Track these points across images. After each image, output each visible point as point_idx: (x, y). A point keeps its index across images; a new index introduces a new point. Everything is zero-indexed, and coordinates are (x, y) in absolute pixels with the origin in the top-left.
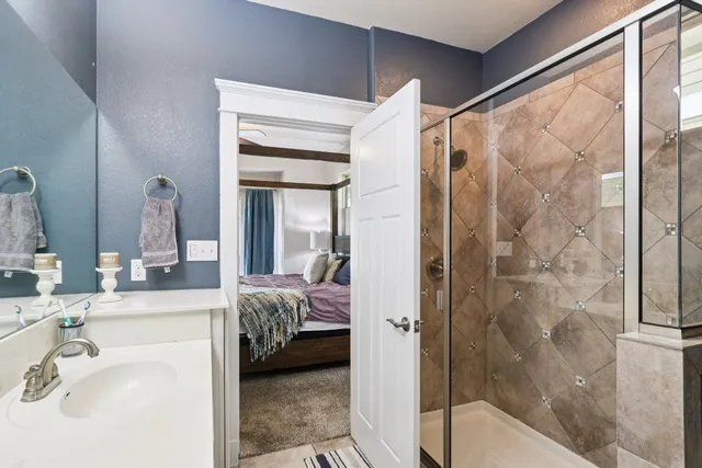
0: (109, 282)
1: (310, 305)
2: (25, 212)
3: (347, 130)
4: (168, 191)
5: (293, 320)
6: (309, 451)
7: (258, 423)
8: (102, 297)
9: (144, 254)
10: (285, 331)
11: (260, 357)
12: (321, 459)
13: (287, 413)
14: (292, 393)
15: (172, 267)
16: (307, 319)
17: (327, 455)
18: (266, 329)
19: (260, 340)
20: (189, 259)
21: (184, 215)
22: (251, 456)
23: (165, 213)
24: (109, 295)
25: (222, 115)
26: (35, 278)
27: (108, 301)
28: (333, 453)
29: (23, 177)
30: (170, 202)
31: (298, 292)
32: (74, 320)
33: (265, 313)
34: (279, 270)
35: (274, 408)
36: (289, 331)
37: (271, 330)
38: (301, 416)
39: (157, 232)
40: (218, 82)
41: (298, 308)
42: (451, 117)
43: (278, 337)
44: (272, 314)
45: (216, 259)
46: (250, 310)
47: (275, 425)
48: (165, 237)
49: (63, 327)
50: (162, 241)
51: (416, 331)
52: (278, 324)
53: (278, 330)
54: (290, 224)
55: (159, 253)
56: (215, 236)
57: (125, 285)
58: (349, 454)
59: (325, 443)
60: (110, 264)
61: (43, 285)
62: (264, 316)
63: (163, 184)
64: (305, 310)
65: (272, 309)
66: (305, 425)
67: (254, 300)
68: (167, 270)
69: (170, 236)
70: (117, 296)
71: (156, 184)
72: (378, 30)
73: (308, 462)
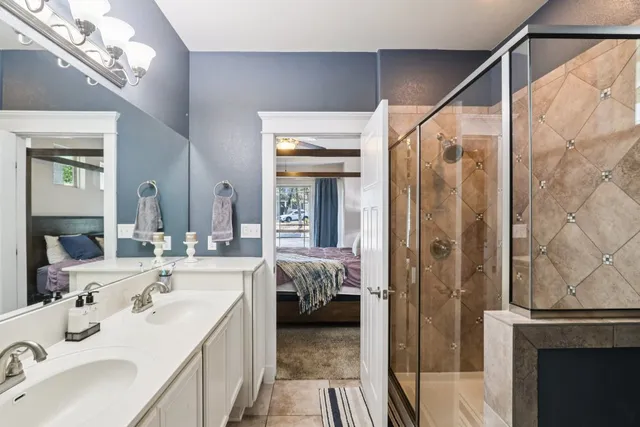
0: (191, 251)
1: (347, 274)
2: (152, 207)
3: (358, 136)
4: (229, 191)
5: (332, 285)
6: (325, 385)
7: (296, 359)
8: (187, 260)
9: (214, 233)
10: (326, 294)
11: (306, 311)
12: (332, 392)
13: (319, 355)
14: (329, 341)
15: (230, 242)
16: (343, 284)
17: (337, 390)
18: (311, 289)
19: (306, 298)
20: (242, 236)
21: (239, 206)
22: (283, 379)
23: (225, 206)
24: (191, 258)
25: (263, 136)
26: (153, 247)
27: (190, 262)
28: (342, 389)
29: (152, 187)
30: (228, 199)
31: (336, 263)
32: (167, 272)
33: (311, 278)
34: (341, 244)
35: (310, 350)
36: (329, 293)
37: (315, 291)
38: (328, 359)
39: (221, 218)
40: (260, 114)
41: (337, 276)
42: (420, 125)
43: (320, 297)
44: (316, 279)
45: (259, 237)
46: (299, 274)
47: (307, 363)
48: (226, 221)
49: (161, 276)
50: (224, 224)
51: (384, 298)
52: (321, 287)
53: (321, 291)
54: (349, 206)
55: (223, 233)
56: (259, 221)
57: (202, 252)
58: (354, 392)
59: (339, 381)
60: (191, 240)
61: (157, 251)
62: (310, 280)
63: (226, 187)
64: (342, 277)
65: (316, 275)
66: (329, 366)
67: (303, 267)
68: (228, 244)
69: (228, 222)
70: (195, 259)
71: (223, 186)
72: (383, 52)
73: (322, 391)
